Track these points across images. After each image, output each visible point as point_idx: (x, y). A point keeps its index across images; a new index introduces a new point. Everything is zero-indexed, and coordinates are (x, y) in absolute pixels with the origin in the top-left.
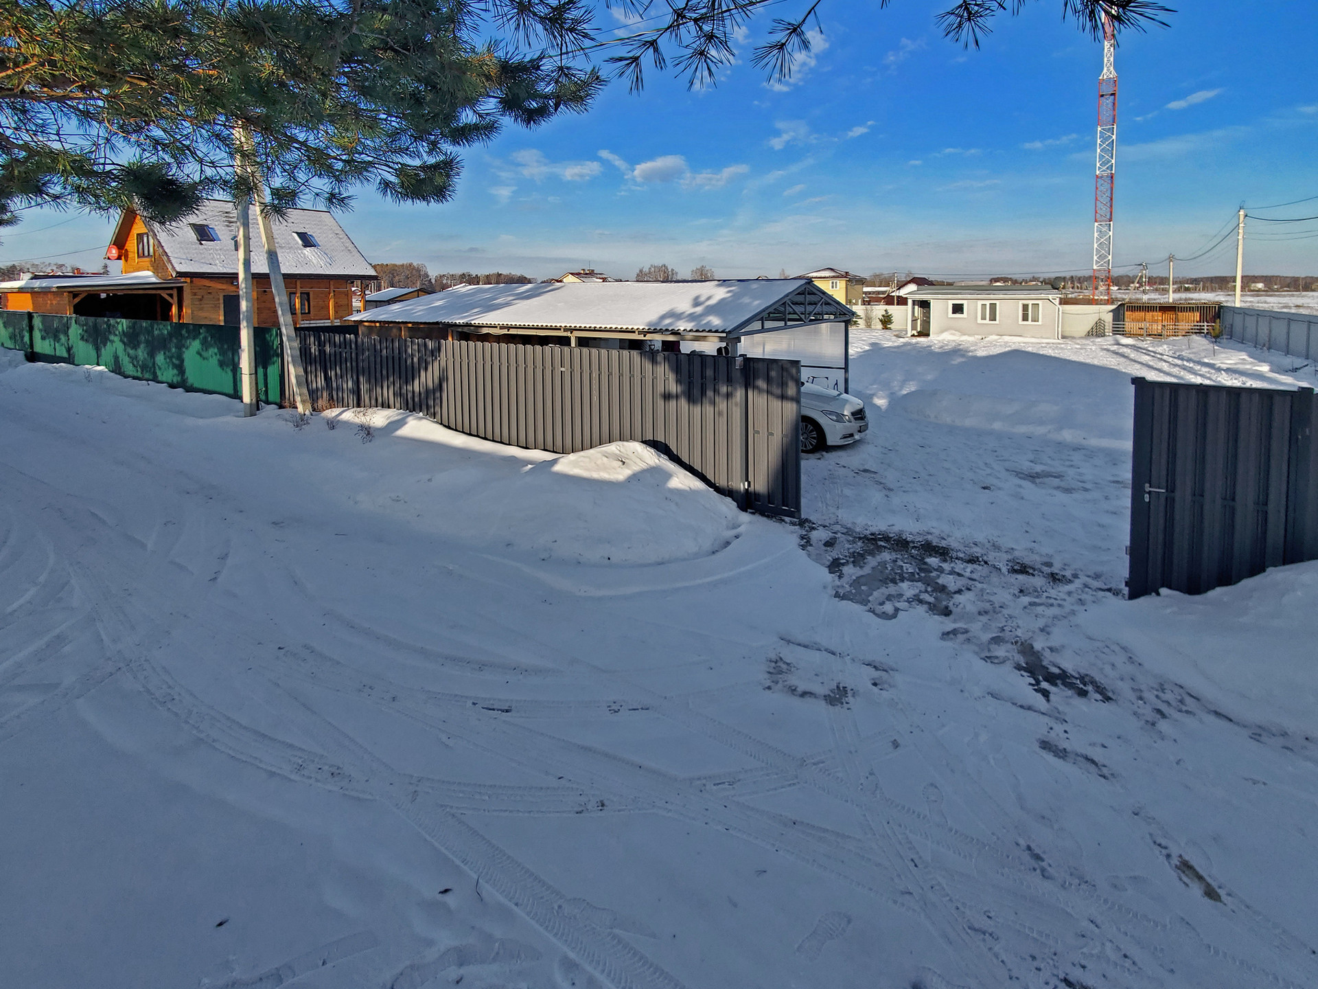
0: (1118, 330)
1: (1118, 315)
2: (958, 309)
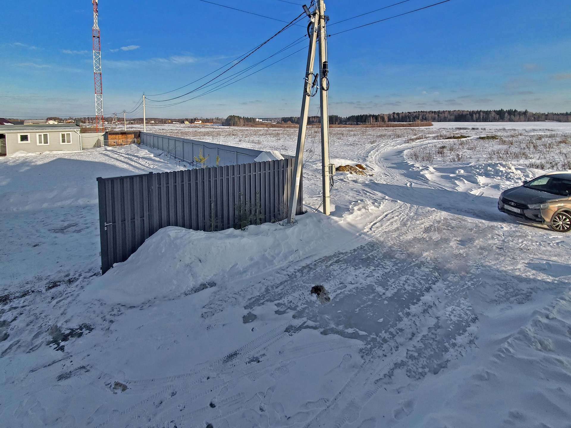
0: (106, 144)
1: (106, 137)
2: (24, 138)
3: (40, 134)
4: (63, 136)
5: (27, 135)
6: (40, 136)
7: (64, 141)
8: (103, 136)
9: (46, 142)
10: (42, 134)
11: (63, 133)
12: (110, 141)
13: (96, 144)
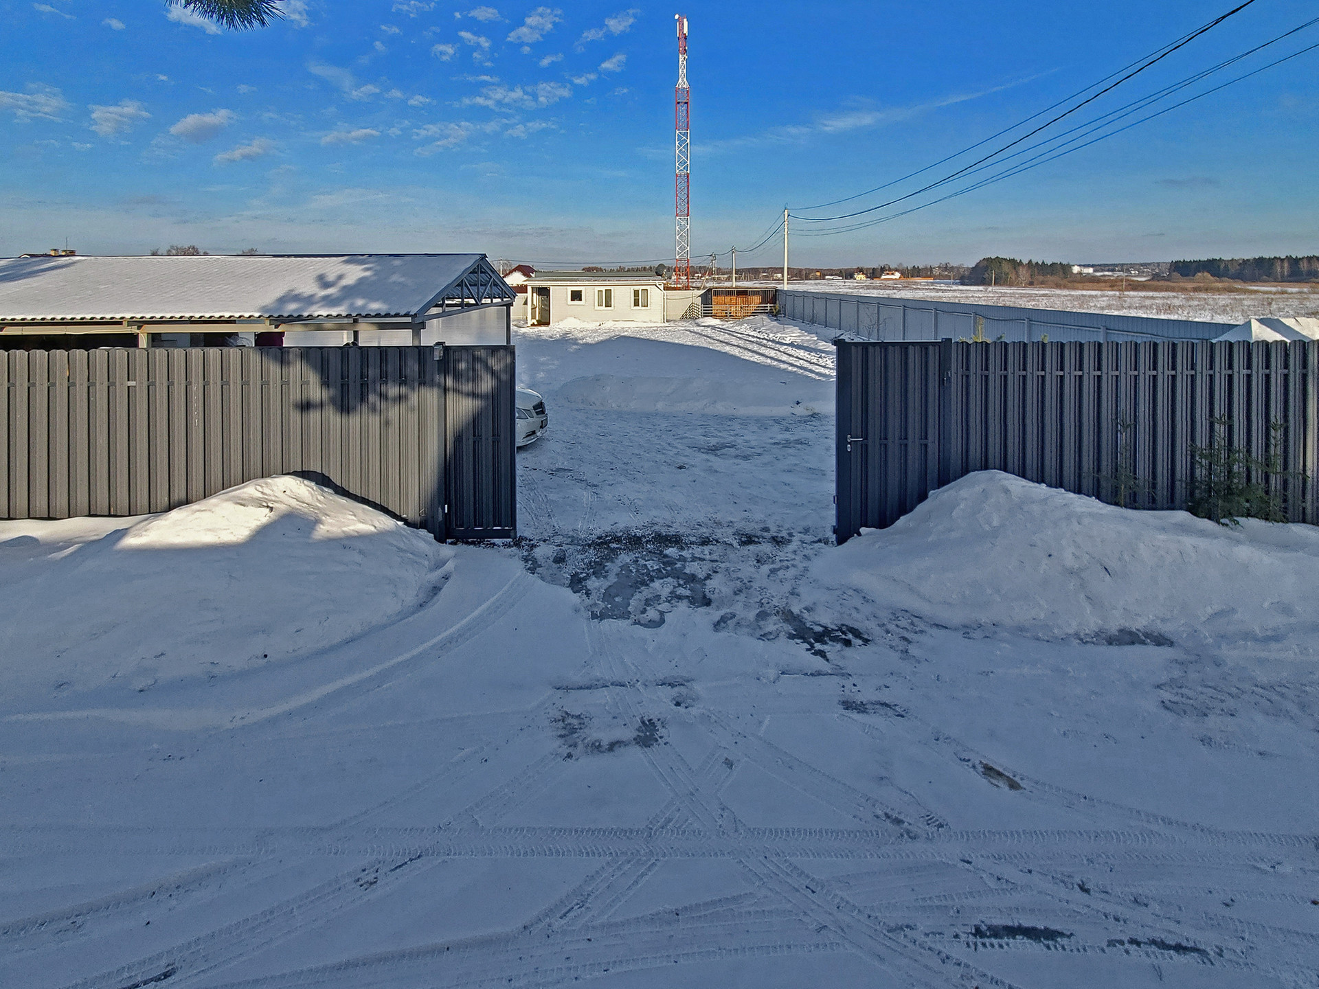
0: (707, 314)
1: (707, 298)
2: (576, 296)
3: (600, 288)
4: (636, 293)
5: (581, 291)
6: (600, 291)
7: (636, 304)
8: (700, 298)
9: (608, 305)
10: (603, 289)
11: (636, 288)
12: (716, 308)
13: (686, 312)
